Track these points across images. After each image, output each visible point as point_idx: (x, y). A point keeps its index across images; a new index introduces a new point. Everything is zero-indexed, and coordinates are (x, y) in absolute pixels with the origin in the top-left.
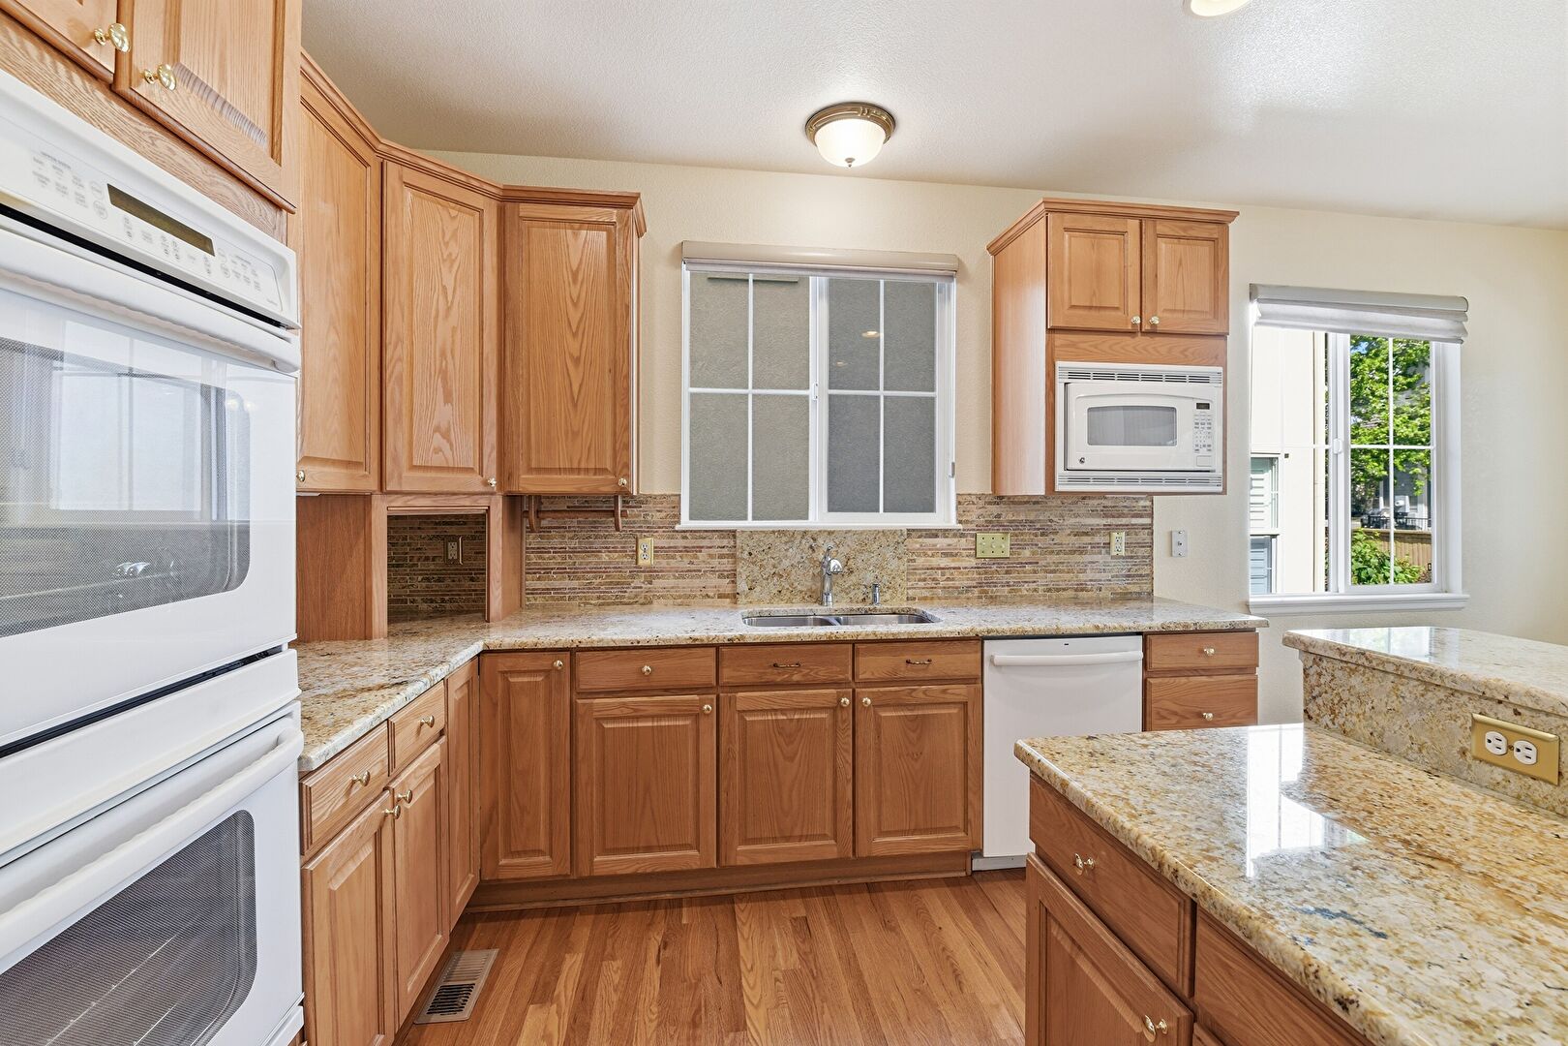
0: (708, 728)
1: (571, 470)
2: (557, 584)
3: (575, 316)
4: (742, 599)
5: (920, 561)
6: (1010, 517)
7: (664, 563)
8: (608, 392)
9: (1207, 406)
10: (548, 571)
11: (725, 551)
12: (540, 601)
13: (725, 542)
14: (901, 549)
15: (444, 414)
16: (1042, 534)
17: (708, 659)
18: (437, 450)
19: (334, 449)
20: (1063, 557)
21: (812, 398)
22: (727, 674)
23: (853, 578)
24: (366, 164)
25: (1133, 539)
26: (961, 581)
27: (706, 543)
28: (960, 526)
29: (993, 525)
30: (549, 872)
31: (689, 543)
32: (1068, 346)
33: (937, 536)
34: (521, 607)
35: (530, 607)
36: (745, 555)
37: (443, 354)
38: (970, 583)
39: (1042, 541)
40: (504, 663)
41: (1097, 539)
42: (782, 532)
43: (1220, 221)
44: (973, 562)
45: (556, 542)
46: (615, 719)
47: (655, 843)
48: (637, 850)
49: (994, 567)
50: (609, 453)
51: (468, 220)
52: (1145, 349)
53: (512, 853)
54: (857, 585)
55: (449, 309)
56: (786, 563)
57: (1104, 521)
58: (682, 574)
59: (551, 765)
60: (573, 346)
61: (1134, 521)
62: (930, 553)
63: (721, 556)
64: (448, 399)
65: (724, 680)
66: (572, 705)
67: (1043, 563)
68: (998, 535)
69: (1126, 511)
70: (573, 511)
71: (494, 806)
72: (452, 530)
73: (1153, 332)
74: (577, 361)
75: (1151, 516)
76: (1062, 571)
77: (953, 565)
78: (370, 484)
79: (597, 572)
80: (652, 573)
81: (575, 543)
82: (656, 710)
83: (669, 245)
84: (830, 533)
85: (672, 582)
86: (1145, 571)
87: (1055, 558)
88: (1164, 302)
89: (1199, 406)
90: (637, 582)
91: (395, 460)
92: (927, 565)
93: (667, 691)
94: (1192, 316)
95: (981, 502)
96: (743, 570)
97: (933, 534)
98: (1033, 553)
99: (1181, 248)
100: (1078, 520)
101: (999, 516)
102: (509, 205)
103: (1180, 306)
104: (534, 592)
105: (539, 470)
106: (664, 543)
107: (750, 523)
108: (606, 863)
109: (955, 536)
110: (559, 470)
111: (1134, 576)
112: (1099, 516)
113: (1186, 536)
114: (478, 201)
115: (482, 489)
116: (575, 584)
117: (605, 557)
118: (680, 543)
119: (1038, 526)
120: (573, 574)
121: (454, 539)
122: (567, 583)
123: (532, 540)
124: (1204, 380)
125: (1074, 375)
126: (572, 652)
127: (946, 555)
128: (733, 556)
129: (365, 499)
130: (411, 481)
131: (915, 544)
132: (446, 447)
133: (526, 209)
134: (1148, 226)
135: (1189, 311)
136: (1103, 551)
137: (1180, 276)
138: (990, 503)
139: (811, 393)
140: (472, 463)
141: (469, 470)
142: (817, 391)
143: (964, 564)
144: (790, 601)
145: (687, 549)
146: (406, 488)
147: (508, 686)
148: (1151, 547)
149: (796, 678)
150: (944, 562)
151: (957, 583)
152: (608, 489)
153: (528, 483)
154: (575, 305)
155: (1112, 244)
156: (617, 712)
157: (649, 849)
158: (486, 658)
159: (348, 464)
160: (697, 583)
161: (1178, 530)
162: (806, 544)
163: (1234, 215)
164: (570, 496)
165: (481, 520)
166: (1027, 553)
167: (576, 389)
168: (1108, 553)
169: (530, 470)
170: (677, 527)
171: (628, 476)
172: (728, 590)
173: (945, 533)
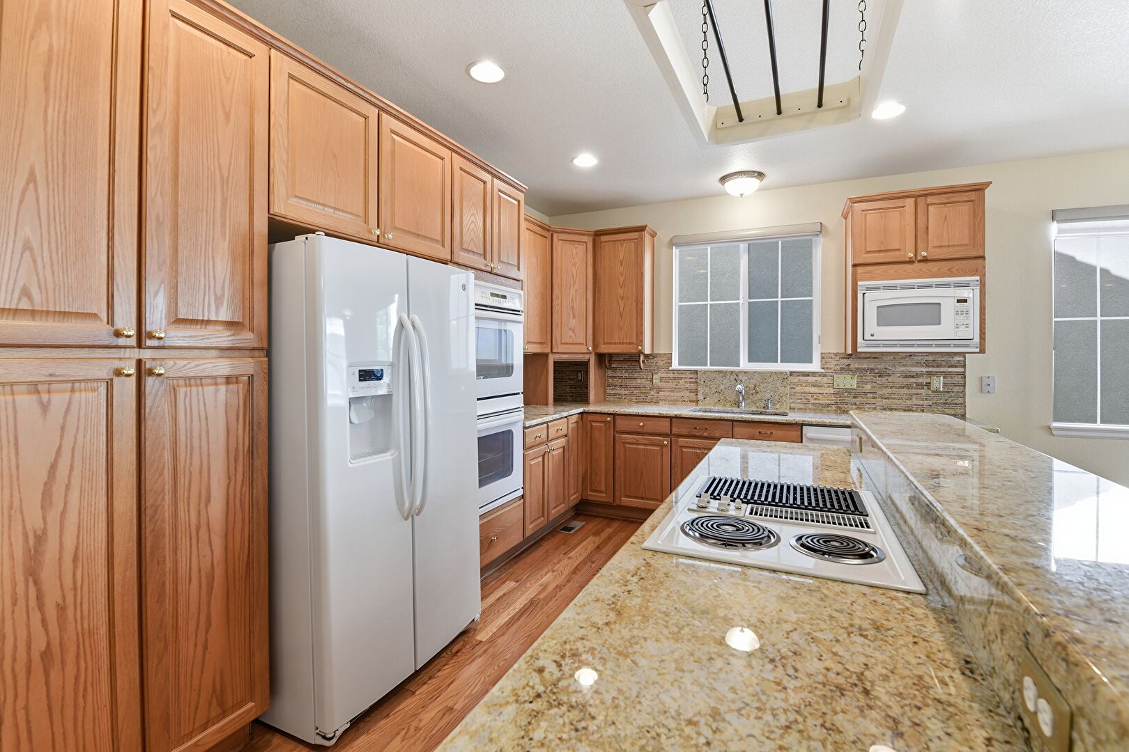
0: (667, 451)
1: (620, 343)
2: (618, 392)
3: (622, 279)
4: (700, 403)
5: (798, 389)
6: (857, 366)
7: (664, 385)
8: (634, 310)
9: (965, 301)
10: (615, 386)
11: (693, 380)
12: (612, 398)
13: (692, 376)
14: (786, 381)
15: (573, 323)
16: (880, 376)
17: (667, 423)
18: (570, 337)
19: (537, 338)
20: (894, 390)
21: (741, 304)
22: (675, 430)
23: (759, 396)
24: (546, 238)
25: (949, 380)
26: (824, 401)
27: (683, 376)
28: (823, 370)
29: (846, 370)
30: (605, 500)
31: (676, 375)
32: (866, 273)
33: (808, 376)
34: (604, 399)
35: (608, 401)
36: (702, 382)
37: (572, 301)
38: (830, 402)
39: (879, 380)
40: (591, 417)
41: (920, 380)
42: (720, 372)
43: (979, 189)
44: (832, 391)
45: (619, 374)
46: (629, 443)
47: (644, 496)
48: (638, 498)
49: (846, 394)
50: (635, 336)
51: (582, 248)
52: (920, 270)
53: (592, 490)
54: (761, 399)
55: (574, 283)
56: (722, 387)
57: (926, 369)
58: (673, 390)
59: (607, 458)
60: (621, 292)
61: (950, 370)
62: (804, 385)
63: (691, 382)
64: (574, 317)
65: (673, 432)
66: (614, 436)
67: (881, 393)
68: (848, 377)
69: (943, 363)
70: (626, 360)
71: (587, 471)
72: (580, 368)
73: (925, 260)
74: (622, 298)
75: (964, 366)
76: (893, 399)
77: (819, 392)
78: (548, 350)
79: (636, 388)
80: (659, 389)
81: (626, 375)
82: (646, 442)
83: (667, 239)
84: (746, 373)
85: (668, 393)
86: (960, 401)
87: (889, 390)
88: (933, 241)
89: (959, 301)
90: (652, 393)
91: (556, 341)
92: (802, 391)
93: (651, 434)
94: (956, 248)
95: (837, 358)
96: (701, 389)
97: (807, 374)
98: (873, 387)
99: (945, 209)
100: (906, 368)
101: (849, 365)
102: (597, 238)
103: (945, 243)
104: (610, 395)
105: (608, 343)
106: (664, 375)
107: (709, 367)
108: (625, 501)
109: (820, 376)
110: (615, 343)
111: (950, 404)
112: (922, 366)
113: (994, 380)
114: (585, 238)
115: (586, 351)
116: (627, 392)
117: (639, 381)
118: (671, 375)
119: (877, 371)
120: (626, 387)
121: (581, 371)
122: (623, 392)
123: (610, 373)
124: (966, 285)
125: (869, 289)
126: (614, 415)
127: (814, 386)
128: (696, 382)
129: (547, 355)
130: (561, 349)
131: (795, 379)
132: (573, 335)
133: (603, 238)
134: (921, 201)
135: (953, 246)
136: (925, 387)
137: (946, 225)
138: (843, 358)
139: (741, 301)
140: (584, 342)
141: (582, 344)
142: (743, 300)
143: (826, 392)
144: (724, 405)
145: (675, 378)
146: (559, 351)
147: (592, 426)
148: (964, 386)
149: (705, 434)
150: (813, 390)
151: (821, 402)
152: (634, 351)
153: (604, 349)
154: (621, 275)
155: (894, 214)
156: (631, 441)
157: (642, 498)
158: (584, 415)
159: (541, 343)
160: (680, 394)
161: (987, 375)
162: (732, 378)
163: (988, 184)
164: (625, 354)
165: (585, 364)
166: (868, 387)
167: (622, 310)
168: (929, 389)
169: (605, 343)
170: (670, 368)
171: (641, 346)
172: (694, 399)
173: (814, 374)
